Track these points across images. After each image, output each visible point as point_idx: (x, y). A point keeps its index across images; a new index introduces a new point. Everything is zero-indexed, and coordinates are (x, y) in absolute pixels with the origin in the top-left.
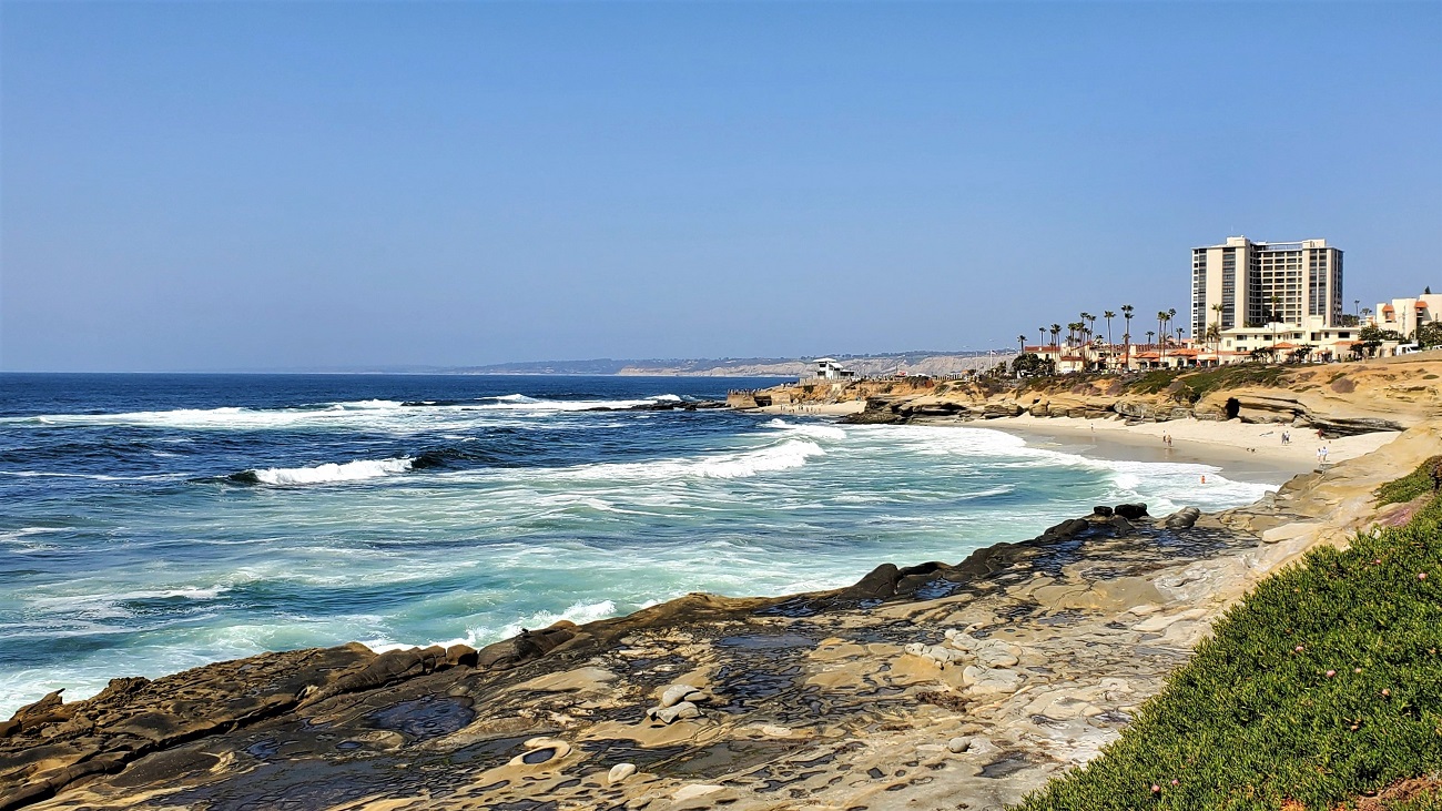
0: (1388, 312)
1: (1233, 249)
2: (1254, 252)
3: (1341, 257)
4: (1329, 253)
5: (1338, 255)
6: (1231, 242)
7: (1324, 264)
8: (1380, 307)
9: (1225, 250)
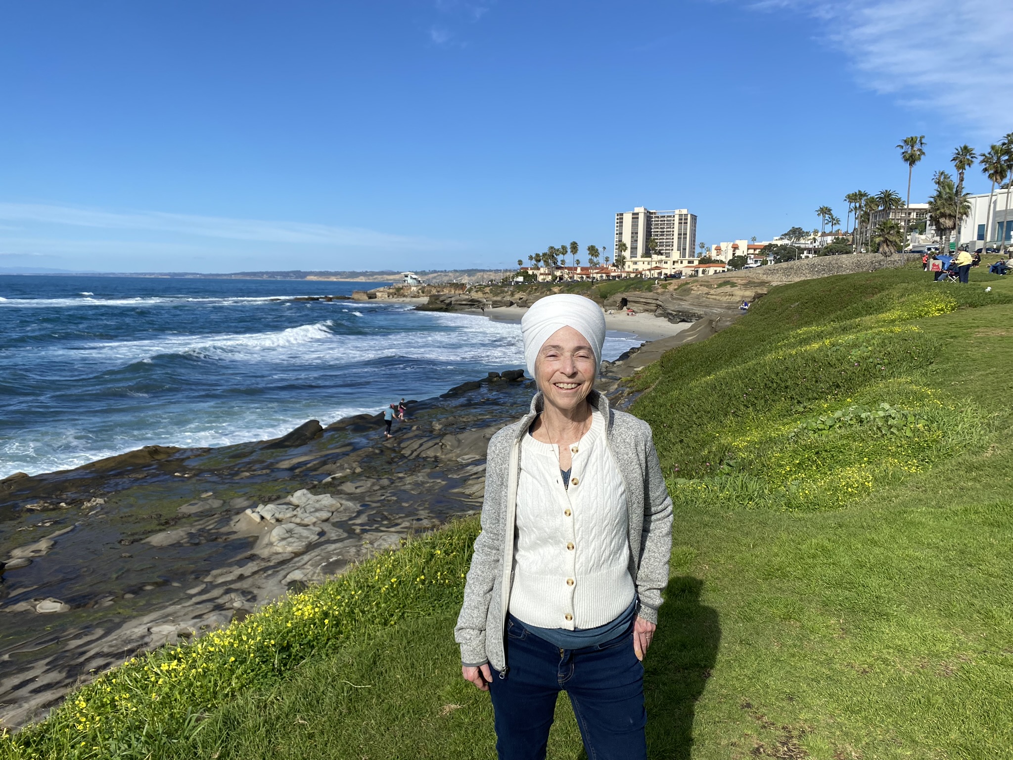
0: (718, 249)
1: (637, 214)
2: (649, 216)
3: (696, 219)
4: (689, 216)
5: (694, 218)
6: (636, 210)
7: (687, 223)
8: (714, 246)
9: (633, 214)
